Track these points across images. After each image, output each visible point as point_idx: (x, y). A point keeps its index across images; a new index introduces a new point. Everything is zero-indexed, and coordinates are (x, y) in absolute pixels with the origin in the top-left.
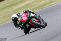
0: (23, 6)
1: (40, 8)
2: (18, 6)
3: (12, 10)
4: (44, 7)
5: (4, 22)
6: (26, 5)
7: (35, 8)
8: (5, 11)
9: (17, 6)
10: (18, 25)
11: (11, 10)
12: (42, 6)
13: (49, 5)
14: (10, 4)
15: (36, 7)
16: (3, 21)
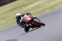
0: (33, 7)
1: (50, 9)
3: (23, 10)
6: (37, 6)
8: (15, 12)
9: (28, 7)
10: (20, 23)
11: (21, 11)
12: (52, 7)
13: (59, 6)
14: (21, 5)
16: (13, 22)
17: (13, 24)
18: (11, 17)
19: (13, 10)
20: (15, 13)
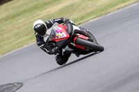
0: (60, 10)
2: (50, 9)
4: (108, 11)
5: (17, 46)
6: (67, 7)
7: (88, 15)
8: (19, 22)
9: (47, 10)
10: (44, 43)
12: (103, 10)
13: (118, 7)
14: (32, 5)
15: (89, 11)
16: (14, 43)
17: (15, 49)
18: (9, 32)
19: (14, 17)
20: (18, 24)
